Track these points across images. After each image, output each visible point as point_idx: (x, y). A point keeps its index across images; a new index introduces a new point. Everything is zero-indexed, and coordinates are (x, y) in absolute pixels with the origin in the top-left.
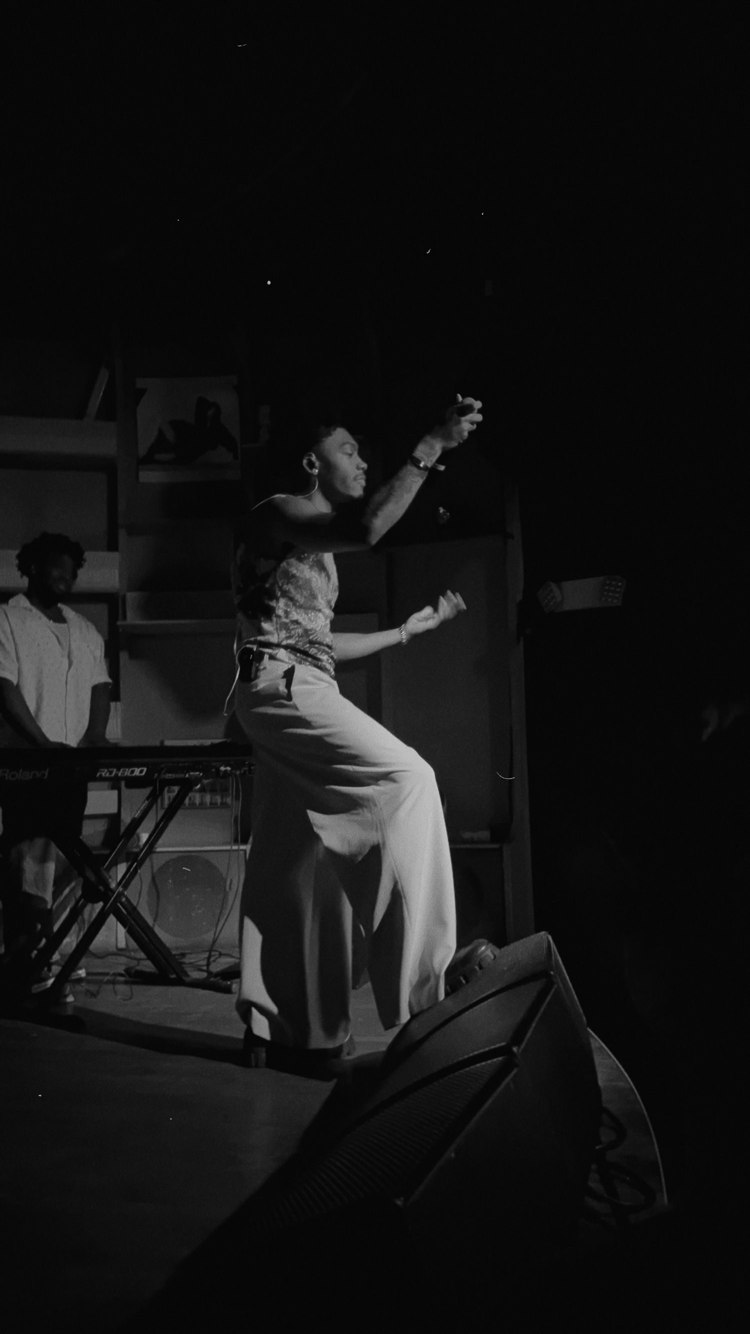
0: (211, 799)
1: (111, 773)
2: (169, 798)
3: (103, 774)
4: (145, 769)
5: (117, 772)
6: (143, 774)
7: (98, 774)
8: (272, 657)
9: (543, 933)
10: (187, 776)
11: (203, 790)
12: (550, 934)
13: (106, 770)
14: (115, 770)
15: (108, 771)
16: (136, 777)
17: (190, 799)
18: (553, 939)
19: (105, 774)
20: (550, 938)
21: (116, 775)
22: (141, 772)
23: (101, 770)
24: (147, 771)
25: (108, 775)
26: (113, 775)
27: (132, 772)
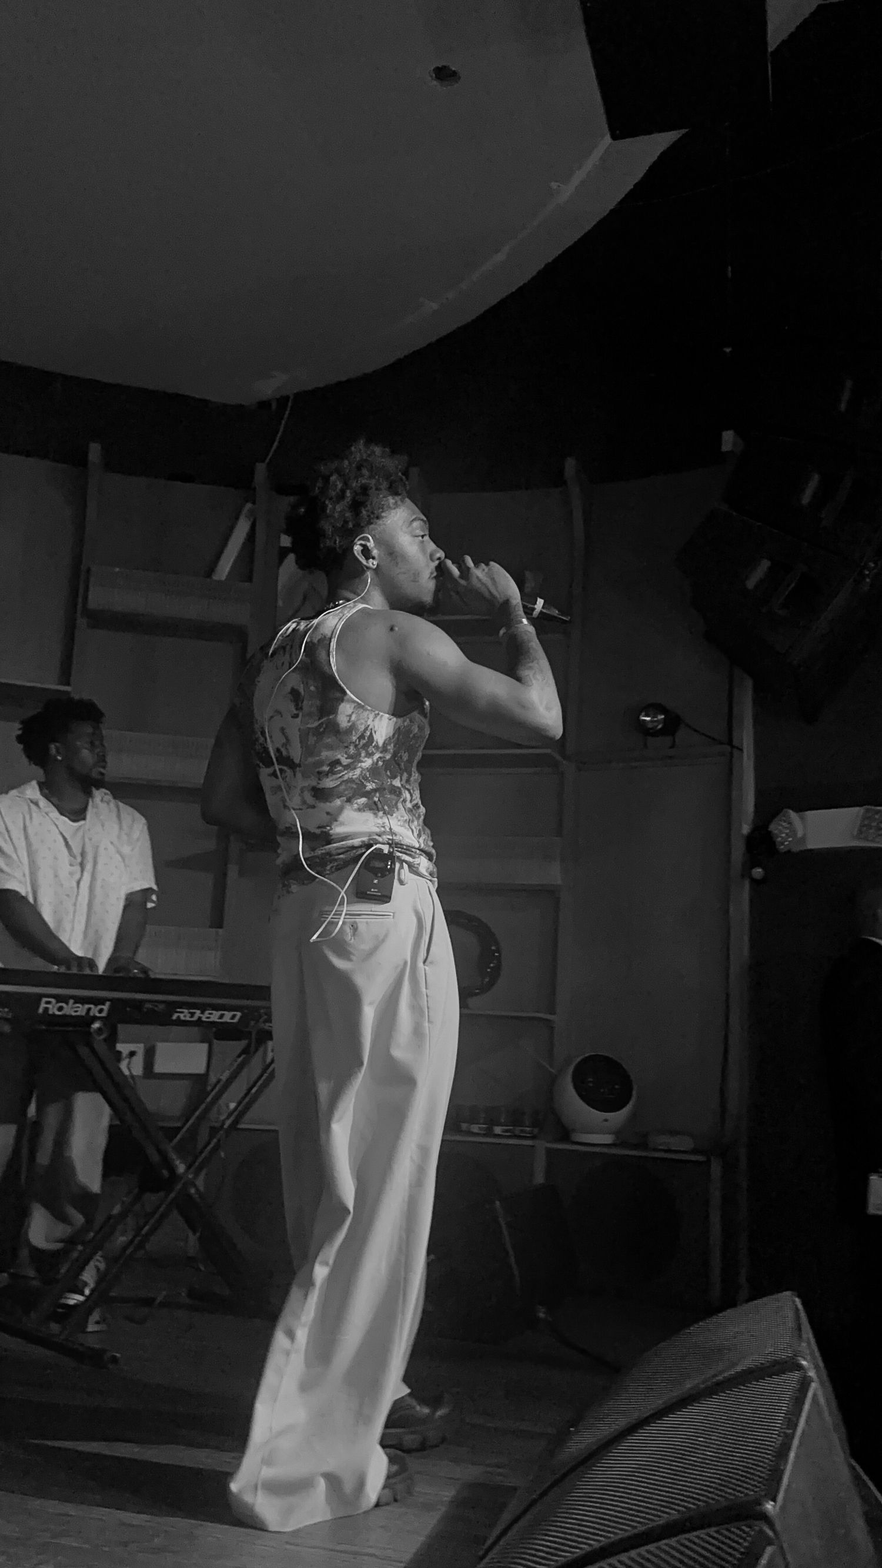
1: (192, 1014)
3: (182, 1016)
4: (239, 1014)
5: (201, 1015)
6: (236, 1020)
7: (174, 1017)
9: (788, 1293)
12: (799, 1296)
13: (186, 1011)
14: (198, 1012)
15: (188, 1012)
16: (228, 1023)
18: (804, 1304)
19: (185, 1016)
20: (798, 1301)
21: (200, 1018)
22: (233, 1017)
23: (179, 1010)
24: (241, 1017)
25: (188, 1019)
26: (195, 1018)
27: (221, 1016)
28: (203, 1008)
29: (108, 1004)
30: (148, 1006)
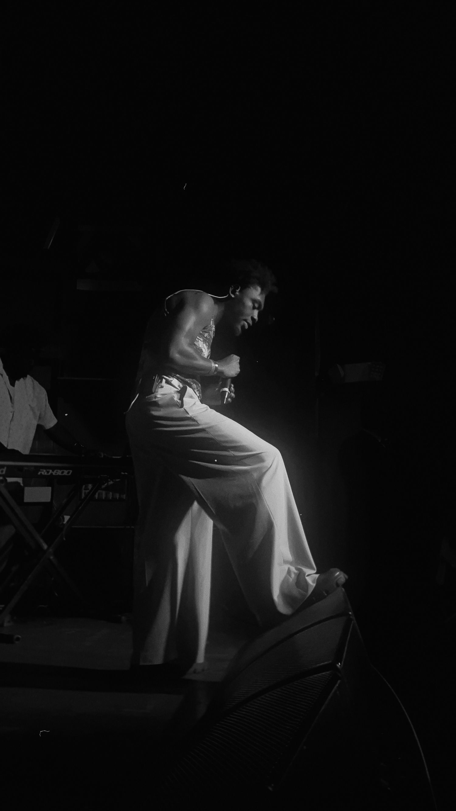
0: (113, 495)
1: (48, 472)
2: (85, 493)
3: (43, 473)
4: (71, 471)
5: (53, 472)
6: (70, 474)
7: (39, 473)
8: (168, 382)
10: (99, 477)
11: (107, 489)
13: (45, 471)
14: (51, 471)
15: (46, 471)
16: (65, 476)
17: (99, 494)
19: (44, 473)
21: (52, 474)
22: (68, 473)
23: (41, 470)
24: (72, 472)
25: (46, 474)
26: (49, 474)
27: (63, 473)
28: (53, 469)
29: (5, 468)
30: (26, 468)
